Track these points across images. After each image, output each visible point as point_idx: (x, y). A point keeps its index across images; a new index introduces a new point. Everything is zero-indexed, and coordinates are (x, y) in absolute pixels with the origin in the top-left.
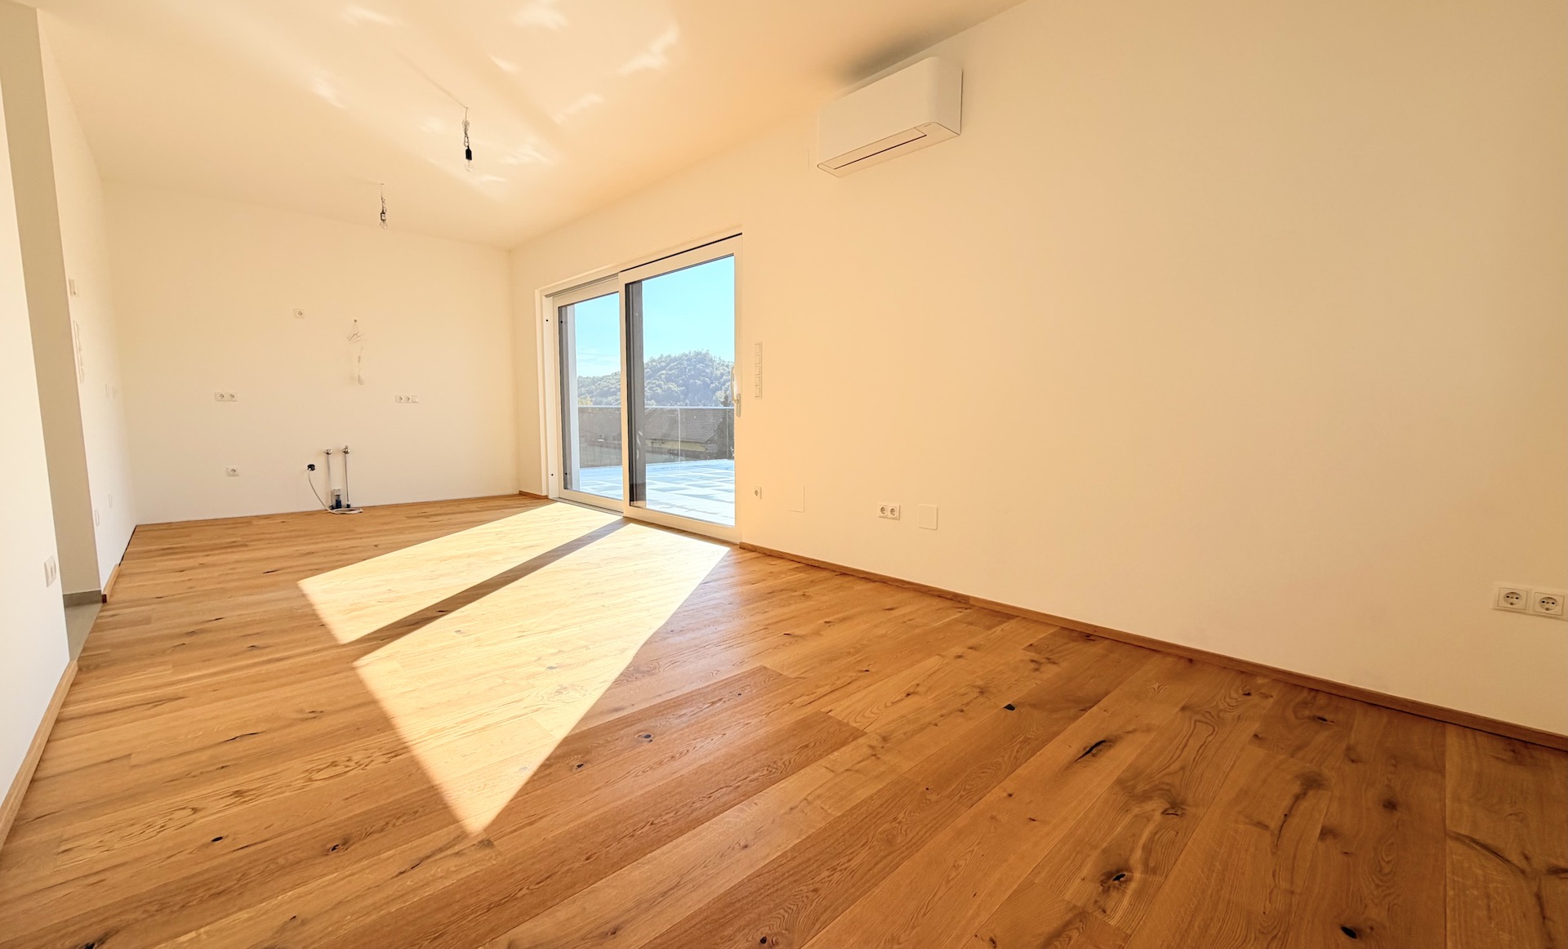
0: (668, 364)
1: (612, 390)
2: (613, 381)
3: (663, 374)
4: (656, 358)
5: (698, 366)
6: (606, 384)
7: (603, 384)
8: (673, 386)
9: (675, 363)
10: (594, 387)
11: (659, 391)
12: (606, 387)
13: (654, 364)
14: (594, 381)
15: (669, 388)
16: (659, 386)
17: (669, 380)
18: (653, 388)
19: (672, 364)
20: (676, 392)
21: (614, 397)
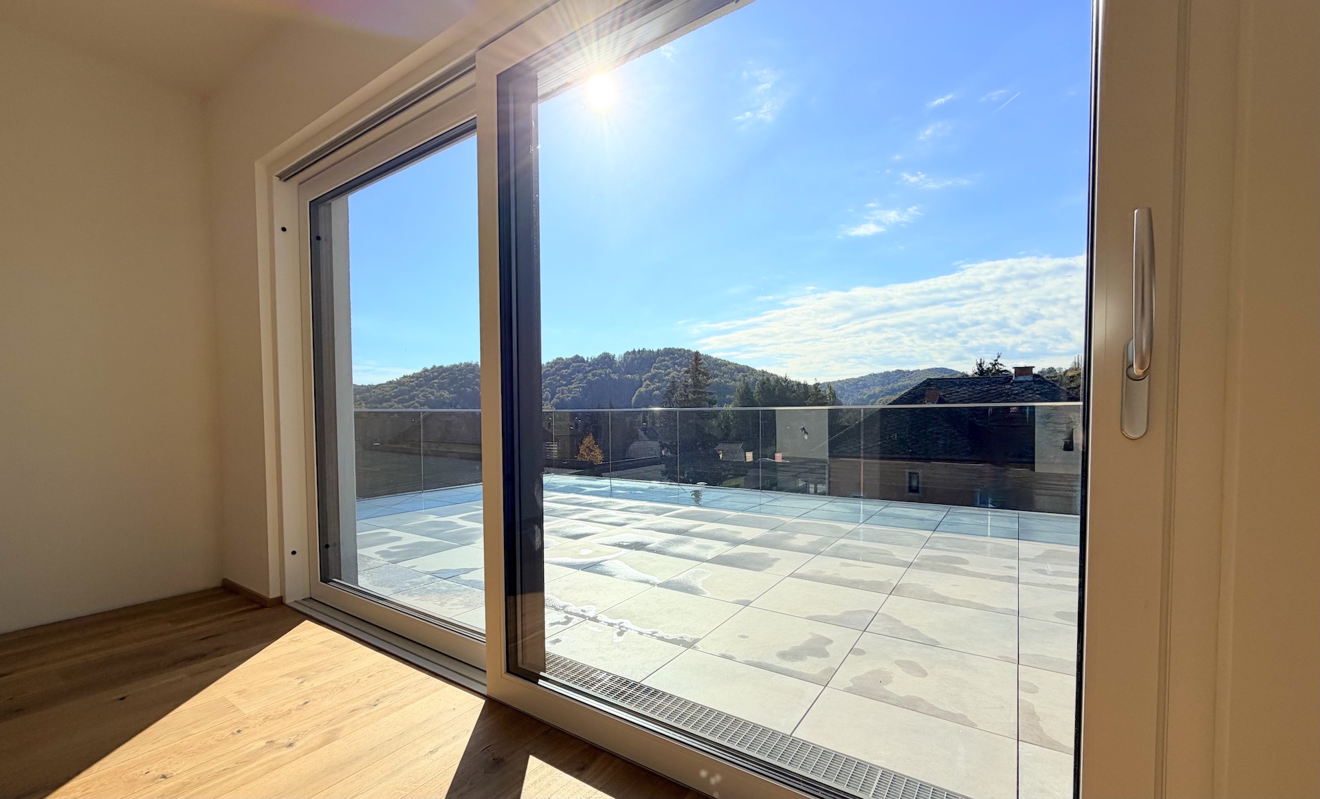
0: (441, 373)
1: (386, 397)
2: (387, 389)
3: (436, 383)
4: (429, 368)
5: (468, 376)
6: (380, 392)
7: (378, 391)
8: (446, 394)
9: (447, 373)
10: (368, 394)
11: (432, 397)
12: (381, 394)
13: (427, 373)
14: (369, 388)
15: (442, 395)
16: (432, 393)
17: (441, 387)
18: (426, 394)
19: (444, 374)
20: (448, 399)
21: (389, 403)
